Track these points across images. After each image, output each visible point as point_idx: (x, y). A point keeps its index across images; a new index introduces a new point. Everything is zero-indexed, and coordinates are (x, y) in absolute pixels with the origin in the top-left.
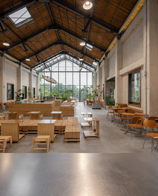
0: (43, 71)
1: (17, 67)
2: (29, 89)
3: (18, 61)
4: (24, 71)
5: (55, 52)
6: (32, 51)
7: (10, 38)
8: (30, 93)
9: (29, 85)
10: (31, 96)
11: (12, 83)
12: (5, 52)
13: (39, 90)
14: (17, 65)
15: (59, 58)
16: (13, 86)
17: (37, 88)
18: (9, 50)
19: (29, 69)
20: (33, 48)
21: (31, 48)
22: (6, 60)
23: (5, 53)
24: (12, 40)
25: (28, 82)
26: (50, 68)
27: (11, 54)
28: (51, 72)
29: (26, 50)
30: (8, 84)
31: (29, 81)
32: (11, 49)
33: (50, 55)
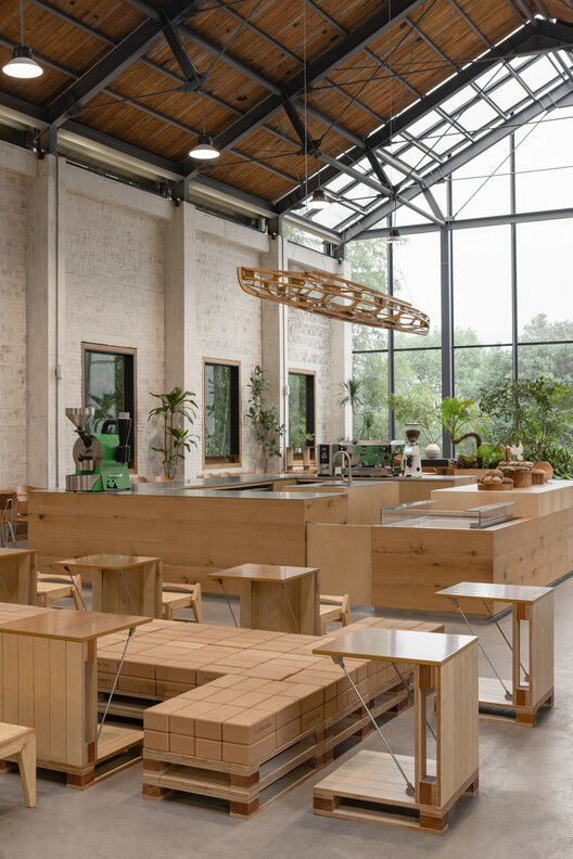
0: (383, 224)
1: (160, 221)
2: (257, 388)
3: (168, 175)
4: (218, 241)
5: (455, 51)
6: (256, 81)
7: (79, 13)
8: (266, 422)
9: (256, 350)
10: (274, 442)
11: (121, 342)
12: (61, 120)
13: (347, 393)
14: (159, 205)
15: (509, 96)
16: (127, 361)
17: (328, 373)
18: (84, 101)
19: (257, 227)
20: (264, 53)
21: (247, 52)
22: (72, 176)
23: (67, 127)
24: (98, 24)
25: (255, 326)
26: (438, 191)
27: (110, 126)
28: (446, 226)
29: (192, 79)
30: (89, 351)
31: (262, 316)
32: (100, 87)
33: (416, 80)
